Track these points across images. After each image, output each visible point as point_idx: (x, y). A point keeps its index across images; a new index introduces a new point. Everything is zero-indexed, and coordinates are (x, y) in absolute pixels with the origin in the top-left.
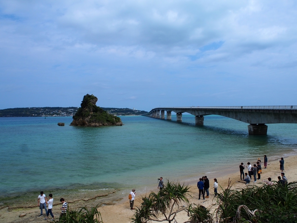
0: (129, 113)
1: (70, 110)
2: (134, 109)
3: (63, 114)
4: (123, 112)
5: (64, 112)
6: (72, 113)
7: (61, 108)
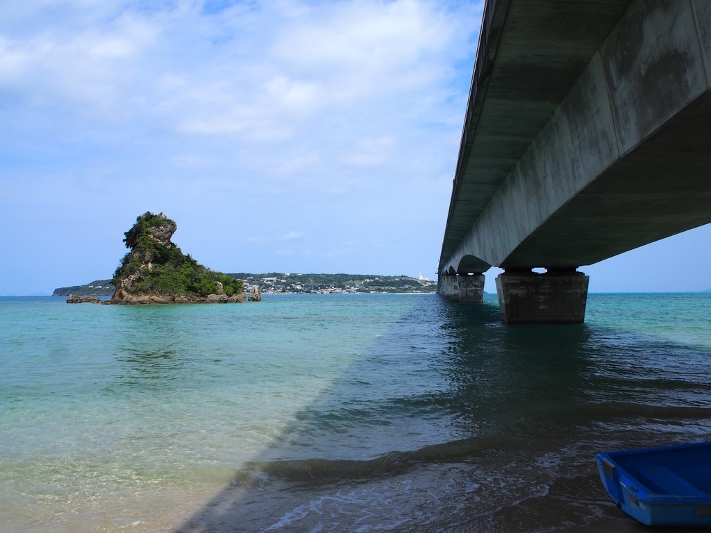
0: (407, 287)
1: (267, 281)
2: (421, 278)
3: (250, 288)
4: (392, 284)
5: (254, 284)
6: (271, 286)
7: (249, 275)
